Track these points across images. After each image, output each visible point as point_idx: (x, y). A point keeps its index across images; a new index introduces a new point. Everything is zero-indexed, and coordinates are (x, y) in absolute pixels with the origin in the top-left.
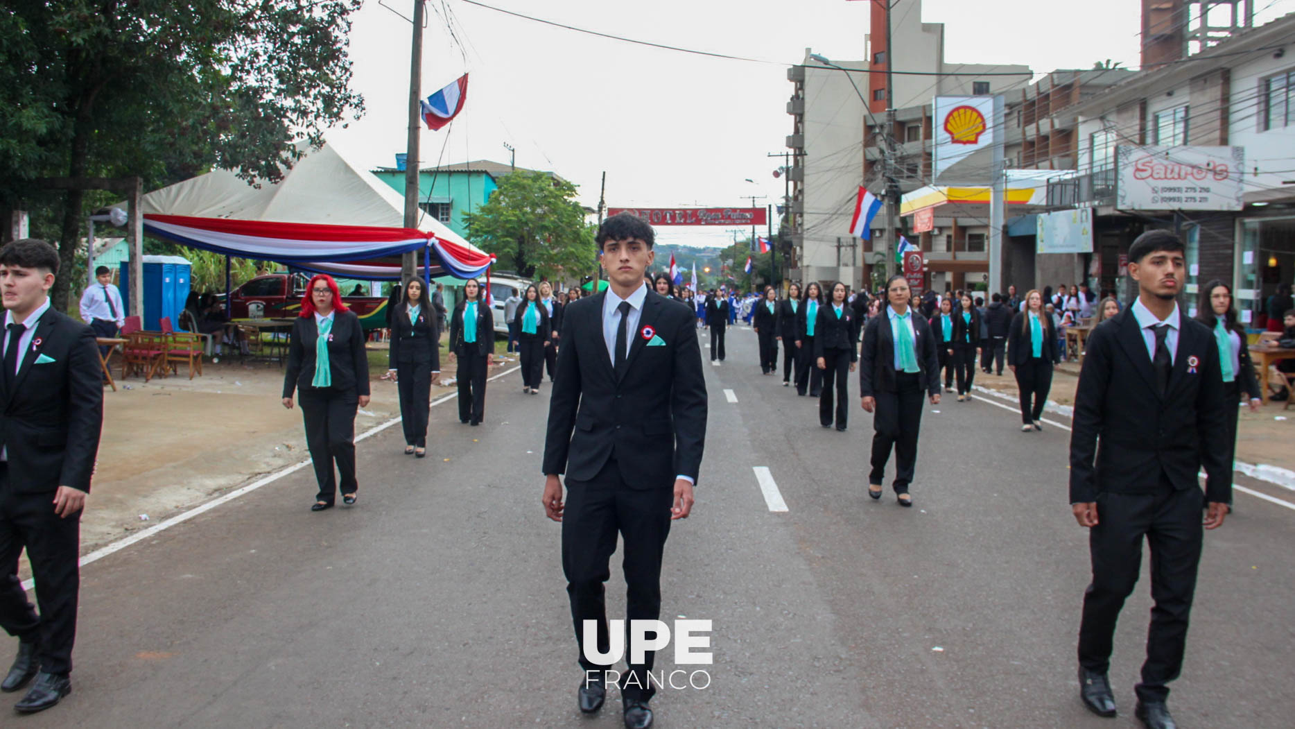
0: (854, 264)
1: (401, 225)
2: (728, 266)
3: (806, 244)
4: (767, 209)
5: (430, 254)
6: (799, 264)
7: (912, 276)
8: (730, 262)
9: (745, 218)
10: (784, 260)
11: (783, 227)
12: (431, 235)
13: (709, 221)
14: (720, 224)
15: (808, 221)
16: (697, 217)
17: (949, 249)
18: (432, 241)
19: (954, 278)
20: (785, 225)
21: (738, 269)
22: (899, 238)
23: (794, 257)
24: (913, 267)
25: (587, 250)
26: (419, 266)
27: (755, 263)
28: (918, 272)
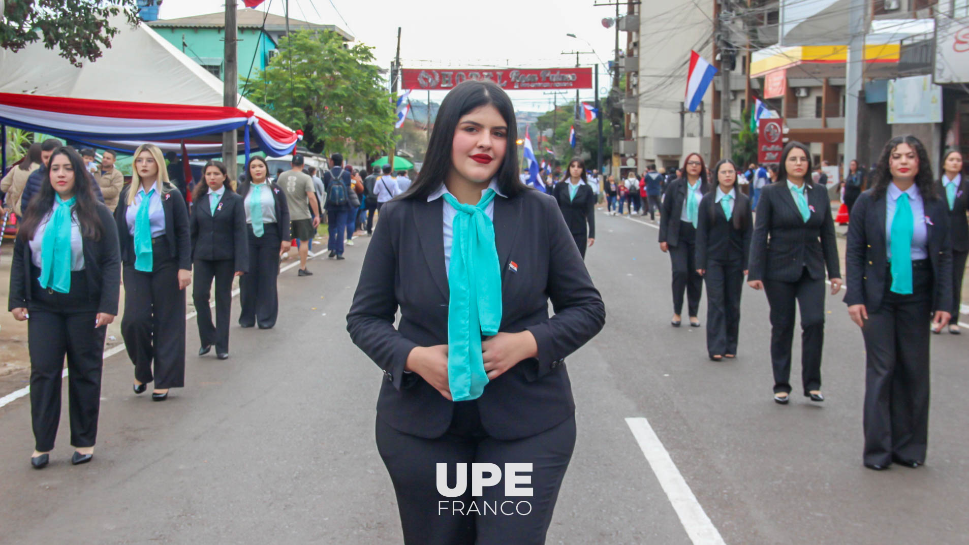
0: (701, 134)
1: (220, 103)
2: (546, 137)
3: (642, 111)
4: (593, 71)
5: (250, 133)
6: (634, 135)
7: (769, 149)
8: (549, 132)
9: (567, 81)
10: (612, 130)
11: (612, 92)
12: (250, 114)
13: (523, 85)
14: (537, 88)
15: (645, 84)
16: (509, 79)
17: (818, 115)
18: (252, 120)
19: (825, 150)
20: (615, 89)
21: (559, 142)
22: (754, 102)
23: (628, 126)
24: (770, 138)
25: (385, 123)
26: (238, 142)
27: (579, 134)
28: (775, 144)
